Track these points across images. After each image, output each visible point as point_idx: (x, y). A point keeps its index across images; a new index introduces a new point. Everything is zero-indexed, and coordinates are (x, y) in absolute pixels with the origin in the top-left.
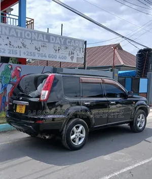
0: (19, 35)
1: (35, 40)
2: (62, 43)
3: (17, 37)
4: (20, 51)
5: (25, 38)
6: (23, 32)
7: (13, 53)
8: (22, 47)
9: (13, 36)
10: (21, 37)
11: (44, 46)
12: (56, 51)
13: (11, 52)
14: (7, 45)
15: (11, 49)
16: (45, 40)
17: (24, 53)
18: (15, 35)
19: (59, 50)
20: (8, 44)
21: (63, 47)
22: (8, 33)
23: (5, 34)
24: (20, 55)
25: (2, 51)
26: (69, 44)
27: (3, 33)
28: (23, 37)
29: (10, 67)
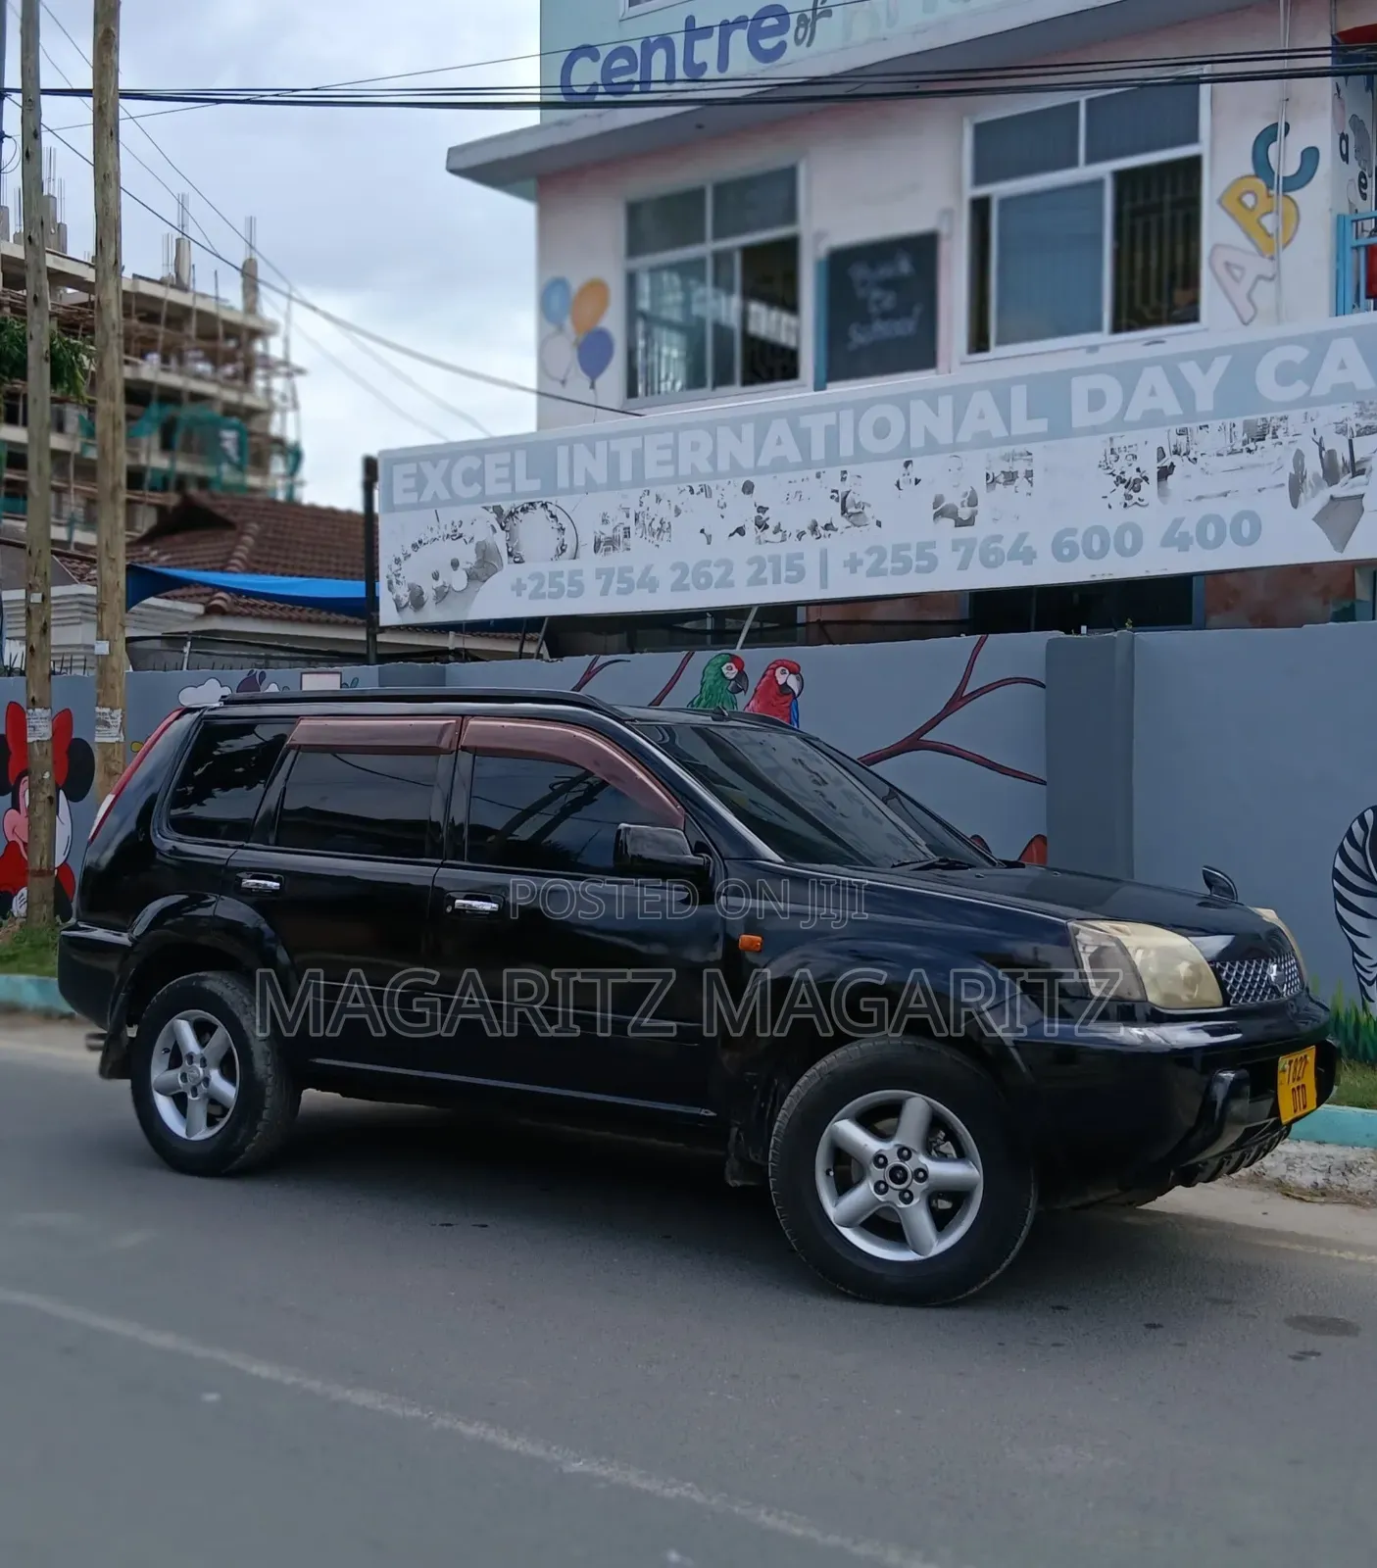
0: (818, 453)
1: (932, 447)
2: (1205, 403)
3: (807, 463)
4: (824, 555)
5: (861, 455)
6: (847, 417)
7: (777, 580)
8: (840, 522)
9: (779, 466)
10: (832, 456)
11: (1011, 477)
12: (1134, 486)
13: (768, 574)
14: (740, 531)
15: (765, 551)
16: (1022, 425)
17: (853, 564)
18: (795, 456)
19: (1164, 473)
20: (751, 528)
21: (1209, 441)
22: (747, 462)
23: (736, 468)
24: (824, 585)
25: (717, 573)
26: (1298, 389)
27: (723, 465)
28: (846, 449)
29: (731, 673)
